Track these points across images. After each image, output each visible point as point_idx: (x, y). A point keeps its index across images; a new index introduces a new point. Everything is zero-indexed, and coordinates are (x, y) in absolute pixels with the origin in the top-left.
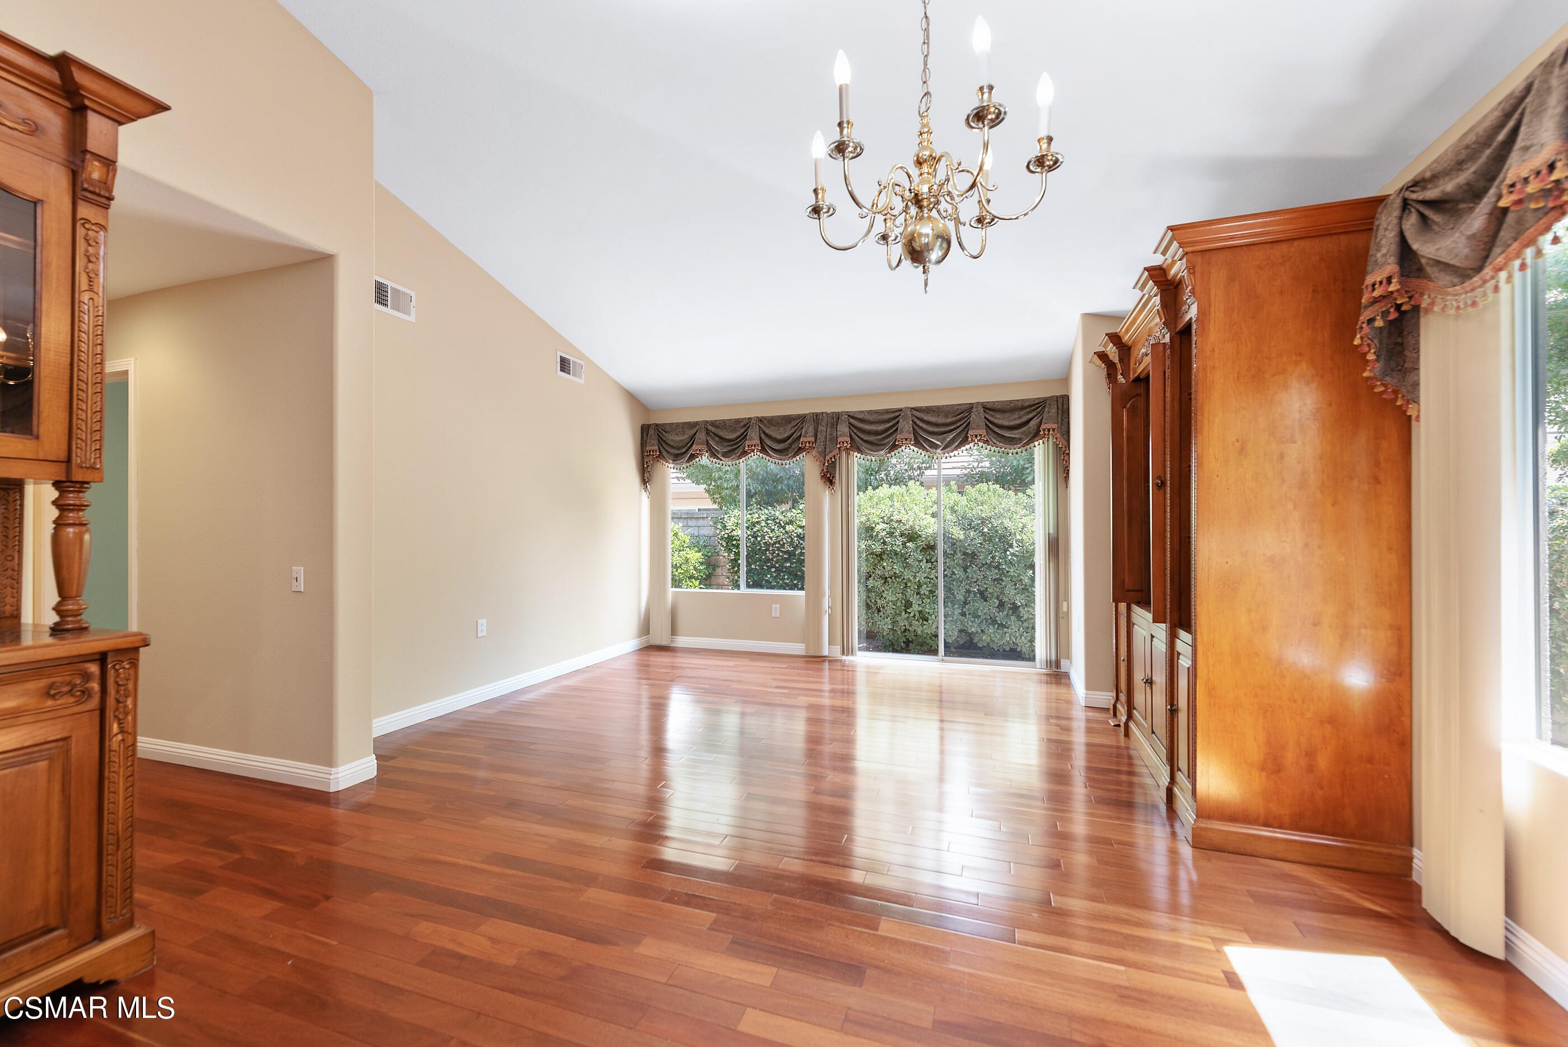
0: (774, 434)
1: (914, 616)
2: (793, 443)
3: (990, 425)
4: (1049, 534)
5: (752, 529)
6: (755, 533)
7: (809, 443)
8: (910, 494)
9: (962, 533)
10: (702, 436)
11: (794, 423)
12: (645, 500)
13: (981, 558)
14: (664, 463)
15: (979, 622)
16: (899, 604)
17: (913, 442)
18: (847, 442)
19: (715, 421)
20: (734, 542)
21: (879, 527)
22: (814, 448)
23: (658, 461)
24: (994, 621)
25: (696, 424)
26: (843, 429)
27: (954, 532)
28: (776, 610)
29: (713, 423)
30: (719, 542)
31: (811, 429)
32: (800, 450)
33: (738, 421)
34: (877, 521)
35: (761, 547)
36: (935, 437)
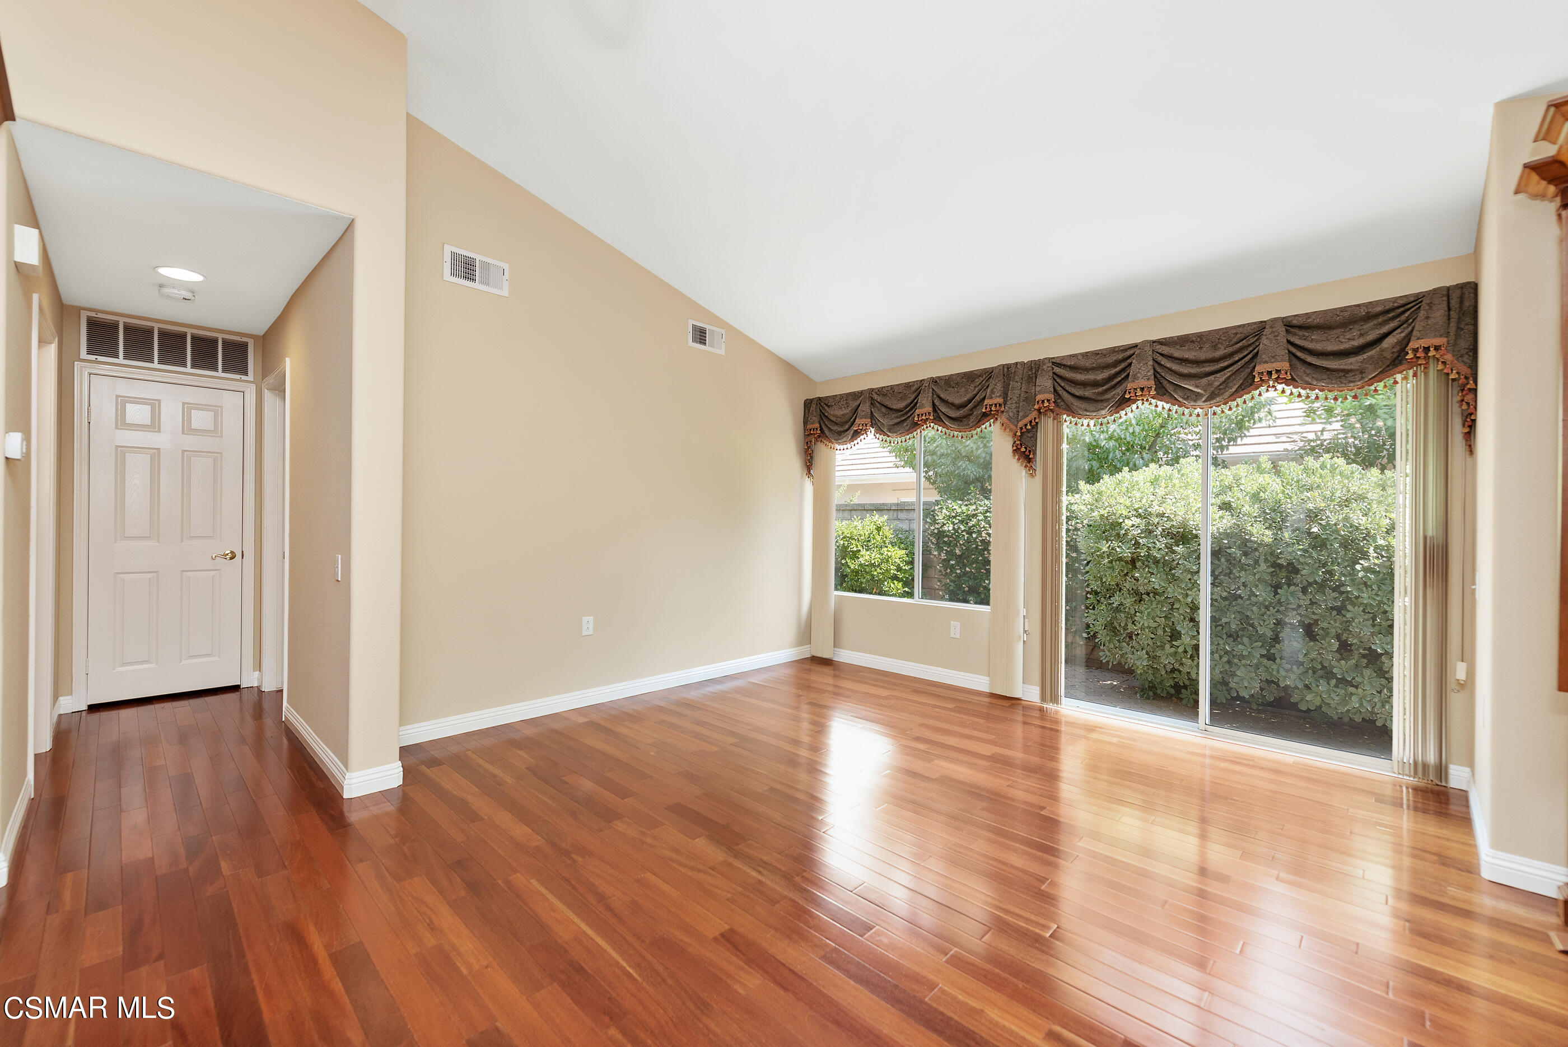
0: (951, 399)
1: (1185, 652)
2: (975, 407)
3: (1299, 354)
4: (1425, 538)
5: (967, 524)
6: (970, 528)
7: (996, 405)
8: (1183, 475)
9: (1268, 532)
10: (865, 408)
11: (978, 381)
12: (808, 486)
13: (1304, 572)
14: (827, 443)
15: (1300, 672)
16: (1160, 632)
17: (1153, 392)
18: (1048, 401)
19: (882, 388)
20: (946, 539)
21: (1128, 523)
22: (1003, 412)
23: (821, 441)
24: (1328, 674)
25: (861, 393)
26: (1045, 382)
27: (1255, 531)
28: (955, 629)
29: (881, 391)
30: (929, 538)
31: (999, 387)
32: (985, 416)
33: (908, 385)
34: (1125, 513)
35: (977, 546)
36: (1193, 382)
